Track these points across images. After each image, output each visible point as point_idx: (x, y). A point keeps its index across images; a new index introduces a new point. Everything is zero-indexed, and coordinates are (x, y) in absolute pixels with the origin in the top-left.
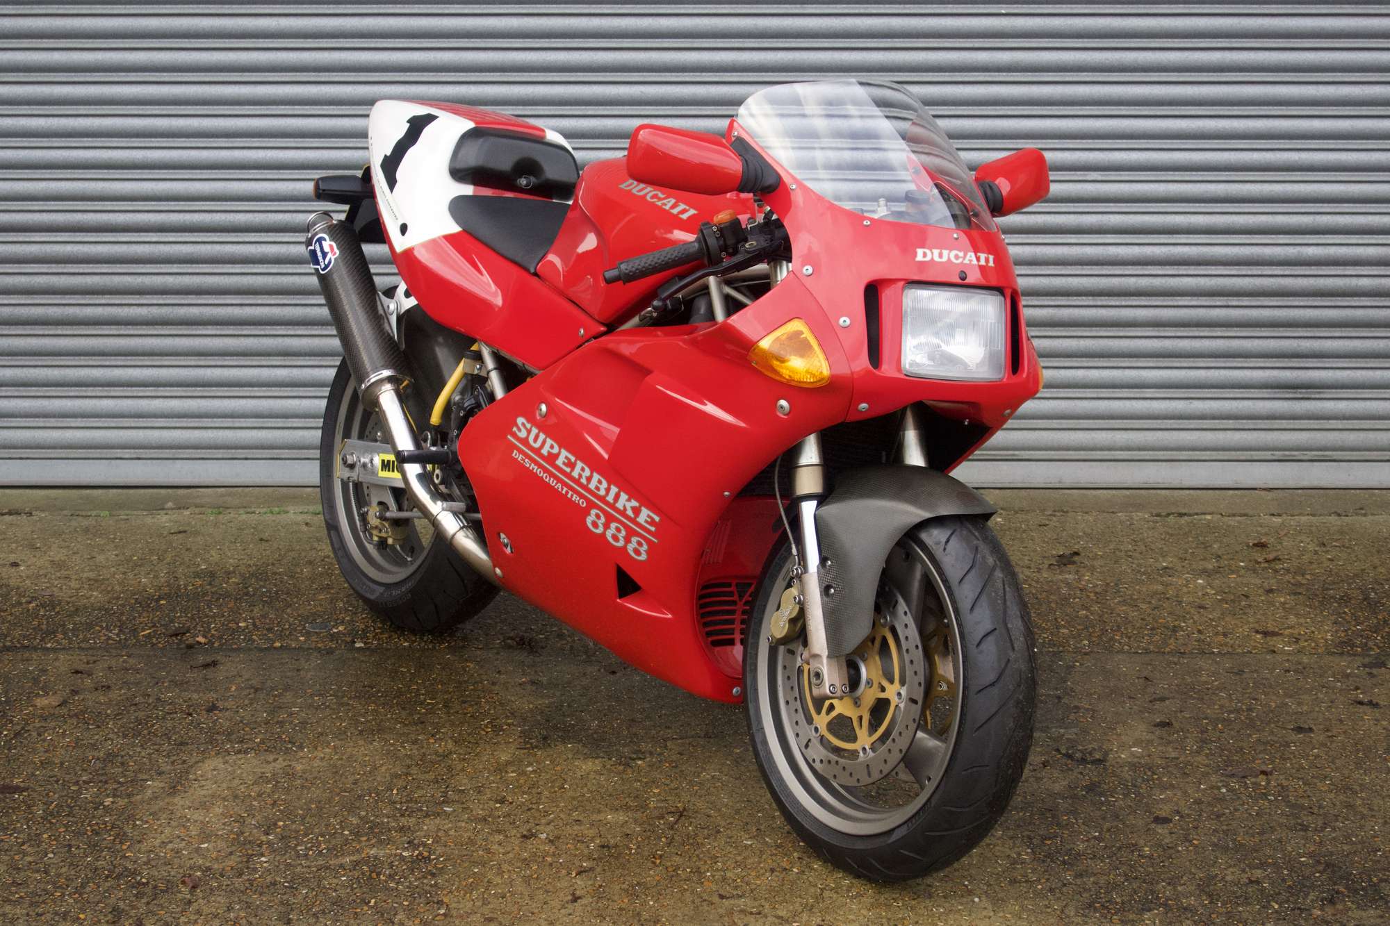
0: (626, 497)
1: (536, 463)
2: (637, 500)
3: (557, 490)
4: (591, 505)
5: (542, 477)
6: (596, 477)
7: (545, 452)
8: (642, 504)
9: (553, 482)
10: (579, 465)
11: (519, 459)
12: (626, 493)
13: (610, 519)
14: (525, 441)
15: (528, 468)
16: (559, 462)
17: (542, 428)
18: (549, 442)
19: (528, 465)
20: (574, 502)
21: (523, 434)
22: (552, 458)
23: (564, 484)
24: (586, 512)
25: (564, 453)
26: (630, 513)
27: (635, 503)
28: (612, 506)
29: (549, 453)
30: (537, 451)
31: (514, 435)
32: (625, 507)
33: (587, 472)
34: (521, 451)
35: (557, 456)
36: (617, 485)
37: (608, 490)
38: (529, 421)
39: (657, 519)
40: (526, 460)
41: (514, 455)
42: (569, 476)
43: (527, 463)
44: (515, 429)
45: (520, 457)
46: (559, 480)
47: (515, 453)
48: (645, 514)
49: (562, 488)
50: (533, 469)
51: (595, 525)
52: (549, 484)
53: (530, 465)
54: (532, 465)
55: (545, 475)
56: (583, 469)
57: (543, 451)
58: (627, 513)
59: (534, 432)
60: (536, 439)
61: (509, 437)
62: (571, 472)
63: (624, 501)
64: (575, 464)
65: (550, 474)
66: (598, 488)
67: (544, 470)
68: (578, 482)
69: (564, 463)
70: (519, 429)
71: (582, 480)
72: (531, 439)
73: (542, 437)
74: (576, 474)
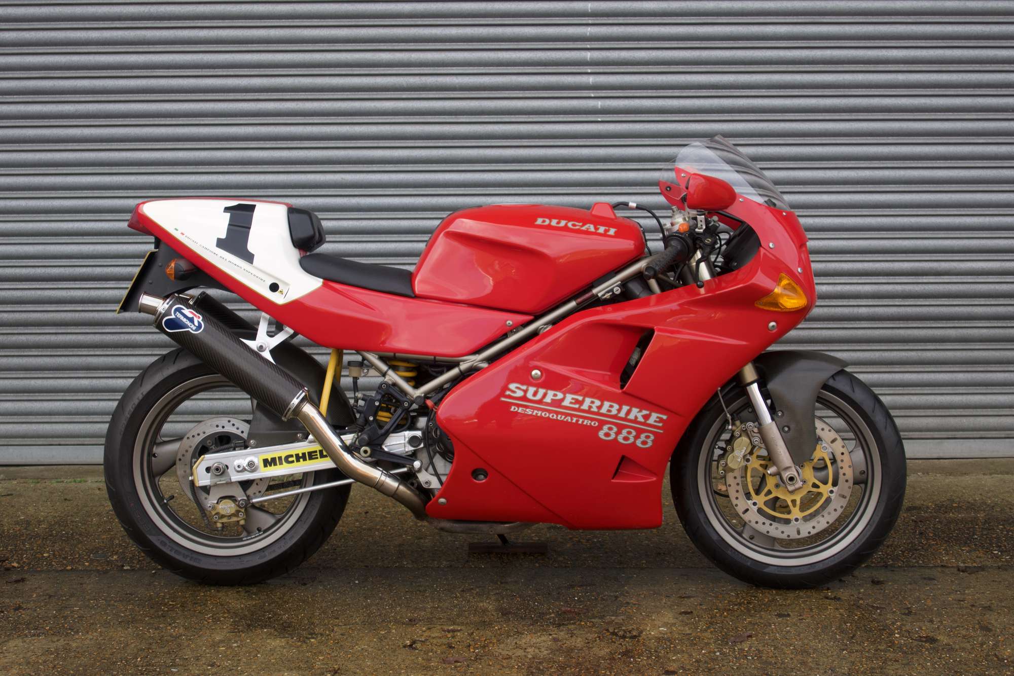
0: (637, 410)
2: (647, 409)
3: (567, 421)
4: (602, 423)
5: (549, 417)
6: (607, 404)
7: (548, 399)
8: (652, 411)
9: (561, 418)
10: (588, 401)
12: (637, 407)
13: (620, 428)
14: (524, 398)
15: (531, 415)
16: (566, 403)
17: (539, 386)
18: (551, 393)
19: (530, 413)
20: (586, 425)
21: (520, 394)
22: (557, 403)
23: (572, 416)
24: (600, 428)
25: (569, 398)
26: (641, 419)
27: (645, 412)
28: (625, 419)
29: (553, 400)
30: (540, 402)
31: (509, 397)
32: (636, 417)
33: (598, 403)
34: (518, 406)
35: (562, 400)
36: (627, 405)
37: (619, 411)
38: (522, 384)
39: (665, 417)
40: (528, 410)
43: (529, 411)
44: (508, 393)
46: (567, 415)
48: (654, 416)
49: (572, 420)
50: (537, 414)
51: (607, 435)
52: (557, 420)
53: (533, 412)
54: (536, 412)
55: (551, 415)
56: (593, 402)
57: (545, 400)
58: (638, 420)
59: (532, 390)
60: (535, 394)
61: (503, 399)
62: (580, 407)
63: (635, 413)
64: (583, 401)
65: (557, 413)
66: (609, 411)
67: (550, 411)
68: (589, 411)
69: (571, 403)
70: (513, 392)
71: (592, 410)
72: (530, 395)
73: (541, 392)
74: (585, 407)
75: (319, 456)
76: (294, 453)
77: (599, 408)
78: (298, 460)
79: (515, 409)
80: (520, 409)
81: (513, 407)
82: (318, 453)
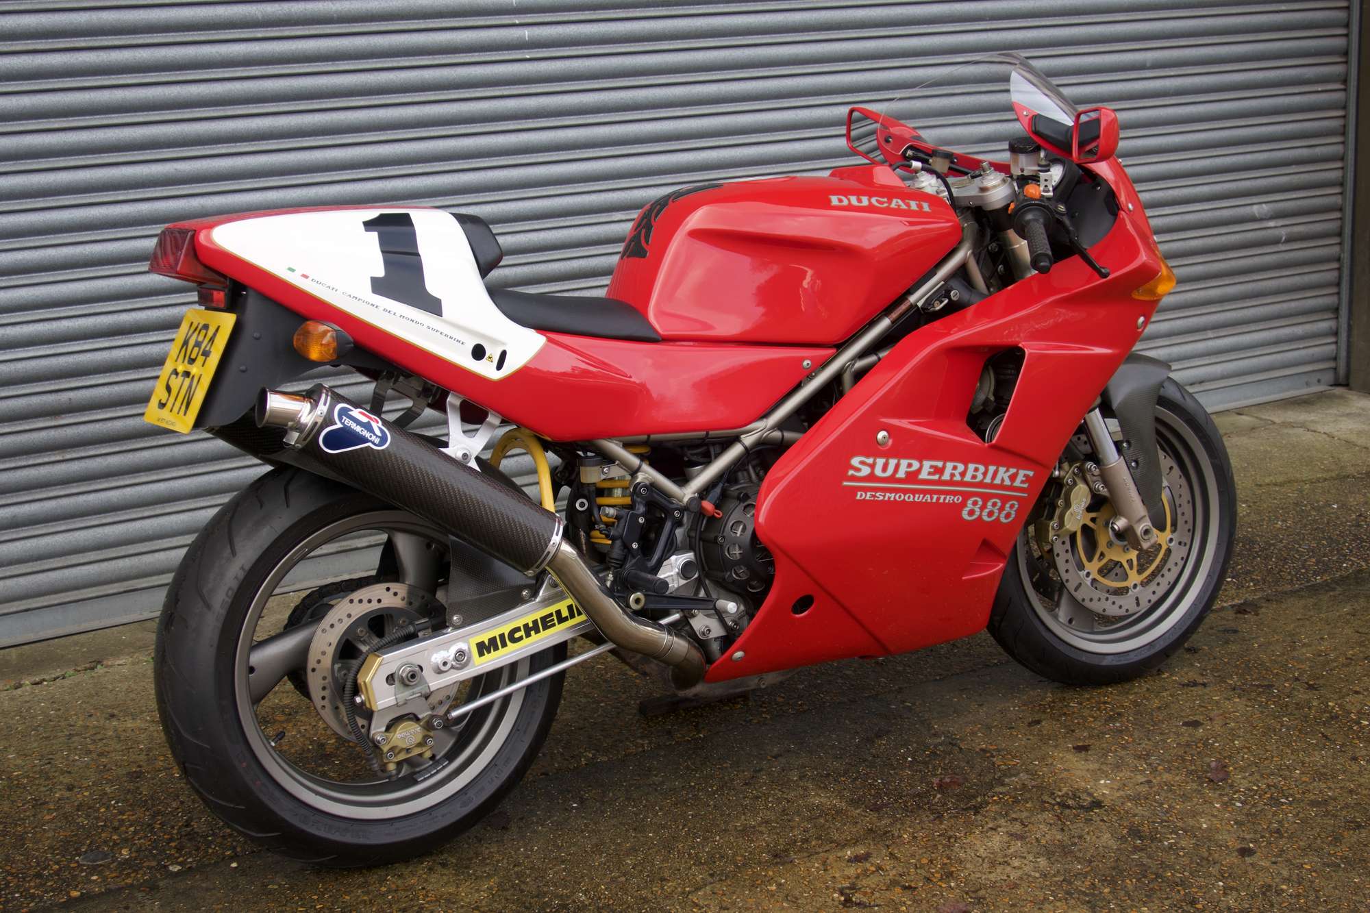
0: (1005, 469)
1: (896, 491)
2: (1013, 467)
3: (926, 503)
4: (966, 497)
5: (904, 500)
6: (971, 468)
7: (901, 474)
8: (1019, 467)
9: (918, 498)
10: (950, 465)
11: (868, 498)
12: (1003, 465)
13: (985, 499)
14: (872, 477)
15: (883, 501)
16: (924, 475)
17: (888, 454)
18: (904, 463)
19: (881, 498)
20: (949, 504)
21: (866, 471)
22: (912, 477)
23: (931, 492)
24: (963, 504)
25: (927, 464)
26: (1007, 482)
27: (1012, 471)
28: (991, 486)
29: (908, 473)
30: (892, 479)
31: (854, 478)
32: (1003, 480)
33: (961, 467)
34: (866, 490)
35: (919, 471)
36: (993, 464)
37: (985, 474)
38: (867, 456)
39: (1031, 473)
40: (878, 494)
41: (858, 497)
42: (939, 482)
43: (880, 496)
44: (851, 472)
45: (868, 496)
46: (925, 492)
47: (859, 496)
48: (1021, 475)
49: (932, 498)
50: (889, 498)
51: (971, 513)
52: (914, 502)
53: (884, 496)
54: (888, 495)
55: (907, 496)
56: (955, 468)
57: (898, 476)
58: (1005, 483)
59: (880, 462)
60: (885, 469)
61: (845, 483)
62: (940, 477)
63: (1003, 474)
64: (944, 468)
65: (914, 492)
66: (974, 477)
67: (905, 491)
68: (951, 482)
69: (930, 474)
70: (858, 470)
71: (955, 479)
72: (878, 472)
73: (893, 462)
74: (946, 477)
75: (556, 621)
76: (519, 623)
77: (963, 474)
78: (528, 635)
79: (861, 495)
80: (869, 494)
81: (859, 493)
82: (555, 617)
